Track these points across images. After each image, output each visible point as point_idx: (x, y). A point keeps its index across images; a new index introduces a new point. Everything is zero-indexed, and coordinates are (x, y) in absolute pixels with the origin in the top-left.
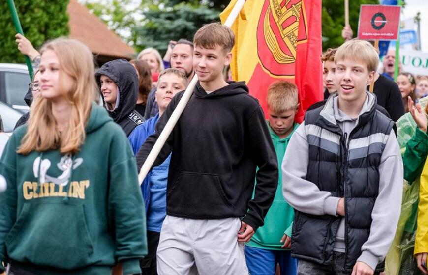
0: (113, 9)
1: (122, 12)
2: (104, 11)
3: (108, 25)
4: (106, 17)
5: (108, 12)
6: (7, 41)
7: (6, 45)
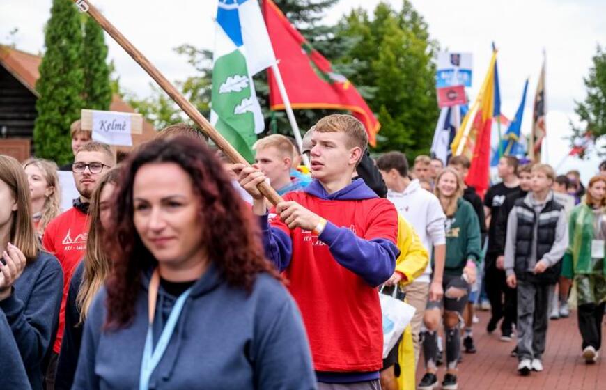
0: (159, 107)
1: (169, 111)
2: (150, 110)
3: (154, 125)
4: (152, 116)
5: (154, 111)
6: (46, 143)
7: (45, 148)
